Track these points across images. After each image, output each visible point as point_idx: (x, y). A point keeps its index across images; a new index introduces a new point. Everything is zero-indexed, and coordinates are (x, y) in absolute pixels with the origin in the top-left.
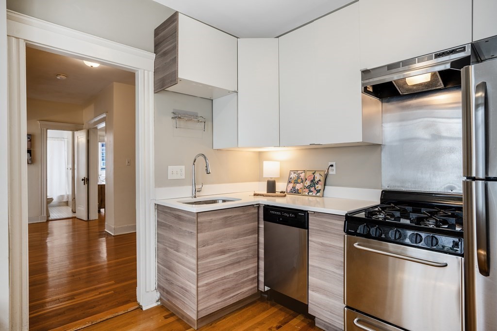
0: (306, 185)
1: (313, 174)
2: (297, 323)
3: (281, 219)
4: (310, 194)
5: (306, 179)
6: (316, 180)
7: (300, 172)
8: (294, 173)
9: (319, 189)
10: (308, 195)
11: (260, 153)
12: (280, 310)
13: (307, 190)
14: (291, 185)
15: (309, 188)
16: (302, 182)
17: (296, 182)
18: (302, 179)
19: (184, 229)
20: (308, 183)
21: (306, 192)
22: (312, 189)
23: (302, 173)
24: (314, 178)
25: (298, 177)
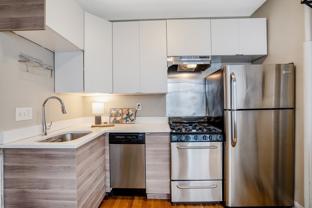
0: (124, 118)
1: (128, 110)
2: (137, 202)
3: (124, 141)
4: (127, 122)
5: (123, 114)
6: (130, 114)
7: (118, 109)
8: (114, 110)
9: (133, 119)
10: (126, 123)
11: (83, 97)
12: (122, 199)
13: (125, 120)
14: (113, 118)
15: (126, 119)
16: (121, 115)
17: (116, 116)
18: (120, 114)
19: (56, 166)
20: (125, 116)
21: (124, 121)
22: (128, 119)
23: (120, 110)
24: (129, 113)
25: (118, 113)
